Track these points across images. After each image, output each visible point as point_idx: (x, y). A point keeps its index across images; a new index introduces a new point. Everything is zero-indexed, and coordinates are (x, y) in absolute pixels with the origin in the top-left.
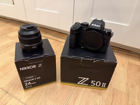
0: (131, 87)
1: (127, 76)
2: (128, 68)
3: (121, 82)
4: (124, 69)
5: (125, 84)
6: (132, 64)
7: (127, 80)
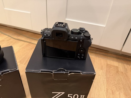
0: (111, 93)
1: (107, 80)
2: (107, 71)
3: (101, 89)
4: (103, 73)
5: (105, 91)
6: (110, 65)
7: (107, 86)
